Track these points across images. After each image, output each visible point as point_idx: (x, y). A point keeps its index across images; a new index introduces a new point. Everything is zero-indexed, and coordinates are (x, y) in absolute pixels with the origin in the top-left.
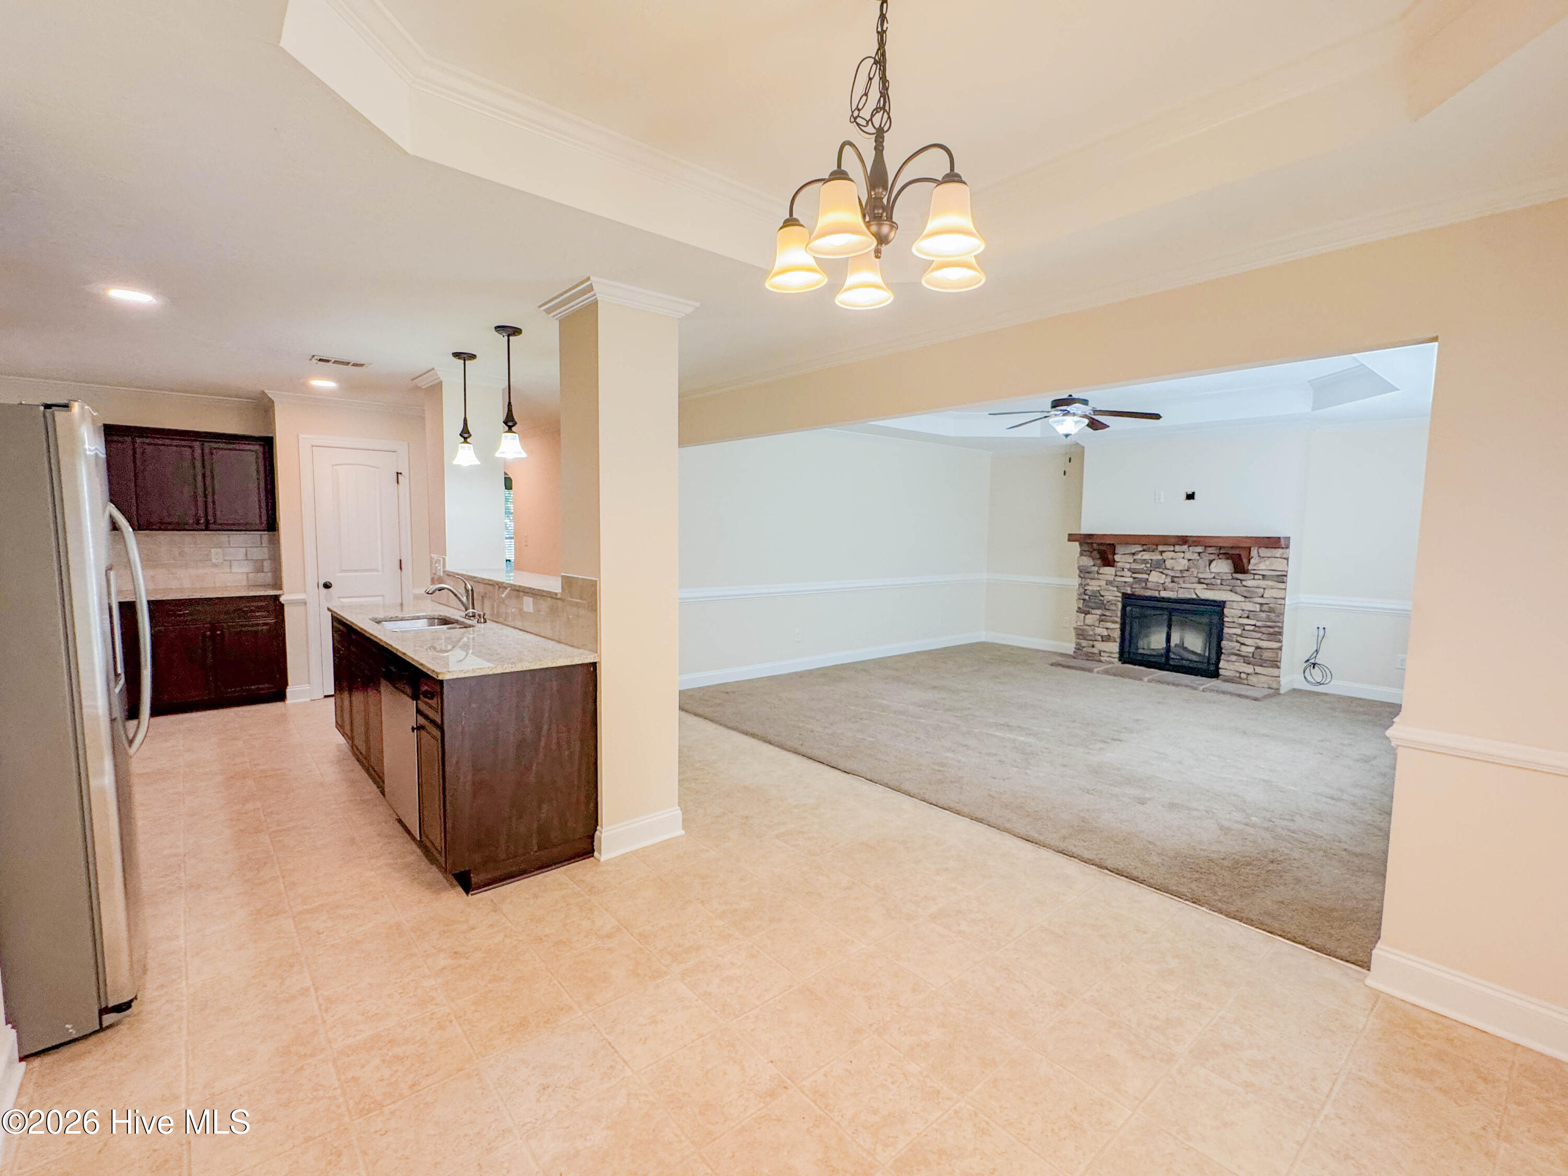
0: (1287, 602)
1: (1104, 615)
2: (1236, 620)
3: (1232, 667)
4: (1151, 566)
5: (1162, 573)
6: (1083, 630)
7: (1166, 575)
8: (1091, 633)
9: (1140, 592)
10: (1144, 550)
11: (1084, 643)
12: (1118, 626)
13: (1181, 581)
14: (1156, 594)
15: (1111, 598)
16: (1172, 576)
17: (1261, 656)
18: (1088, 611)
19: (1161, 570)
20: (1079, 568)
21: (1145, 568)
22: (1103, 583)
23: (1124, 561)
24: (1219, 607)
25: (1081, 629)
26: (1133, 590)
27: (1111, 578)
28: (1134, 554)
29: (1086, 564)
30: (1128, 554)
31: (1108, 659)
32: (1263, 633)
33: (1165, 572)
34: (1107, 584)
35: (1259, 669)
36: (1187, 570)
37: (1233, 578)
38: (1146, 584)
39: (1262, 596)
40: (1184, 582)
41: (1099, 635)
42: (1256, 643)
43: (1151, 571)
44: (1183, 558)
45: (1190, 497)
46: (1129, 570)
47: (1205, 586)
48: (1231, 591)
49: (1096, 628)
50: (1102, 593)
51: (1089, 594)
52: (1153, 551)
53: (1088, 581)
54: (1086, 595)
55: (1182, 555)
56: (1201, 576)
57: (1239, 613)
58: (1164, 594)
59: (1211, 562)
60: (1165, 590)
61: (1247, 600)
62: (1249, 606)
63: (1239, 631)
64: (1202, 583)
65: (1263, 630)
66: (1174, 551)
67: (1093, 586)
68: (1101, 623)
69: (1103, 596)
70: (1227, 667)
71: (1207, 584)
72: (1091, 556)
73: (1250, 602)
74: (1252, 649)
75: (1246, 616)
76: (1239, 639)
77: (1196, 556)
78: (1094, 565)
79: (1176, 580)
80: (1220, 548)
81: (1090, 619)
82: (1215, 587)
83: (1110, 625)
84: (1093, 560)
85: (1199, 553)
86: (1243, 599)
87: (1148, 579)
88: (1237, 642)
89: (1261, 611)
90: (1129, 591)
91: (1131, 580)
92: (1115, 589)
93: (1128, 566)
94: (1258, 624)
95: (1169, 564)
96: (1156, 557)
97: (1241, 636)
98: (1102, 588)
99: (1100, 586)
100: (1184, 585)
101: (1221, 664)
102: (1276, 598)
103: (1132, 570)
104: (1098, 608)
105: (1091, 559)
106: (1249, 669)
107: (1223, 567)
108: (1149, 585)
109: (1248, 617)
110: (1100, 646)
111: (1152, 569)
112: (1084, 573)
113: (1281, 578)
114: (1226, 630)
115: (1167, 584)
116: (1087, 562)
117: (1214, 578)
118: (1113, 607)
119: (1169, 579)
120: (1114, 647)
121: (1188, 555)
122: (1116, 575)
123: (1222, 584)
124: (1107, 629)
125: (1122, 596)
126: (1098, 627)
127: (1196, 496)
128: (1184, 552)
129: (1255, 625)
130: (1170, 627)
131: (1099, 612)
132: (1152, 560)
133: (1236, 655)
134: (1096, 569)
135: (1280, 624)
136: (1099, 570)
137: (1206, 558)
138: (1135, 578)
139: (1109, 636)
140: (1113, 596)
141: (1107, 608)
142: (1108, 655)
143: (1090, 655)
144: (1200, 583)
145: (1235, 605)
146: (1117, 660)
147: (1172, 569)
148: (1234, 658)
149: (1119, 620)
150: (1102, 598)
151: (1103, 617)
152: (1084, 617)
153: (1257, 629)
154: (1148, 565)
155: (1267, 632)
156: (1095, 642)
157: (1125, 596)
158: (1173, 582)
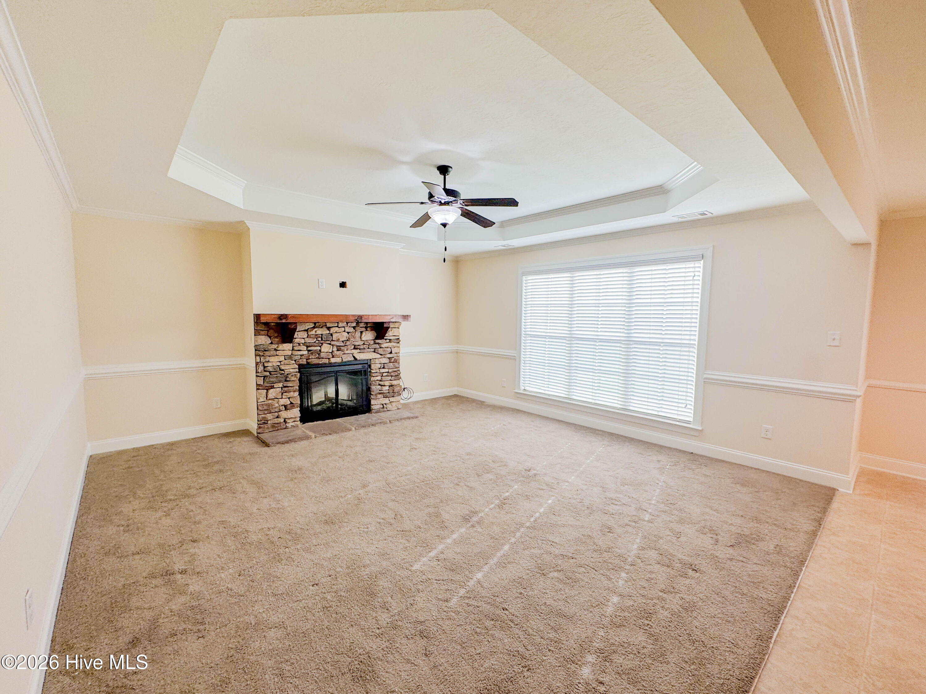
0: (401, 355)
1: (285, 387)
2: (378, 371)
3: (379, 402)
4: (322, 340)
5: (330, 344)
6: (268, 405)
7: (333, 345)
8: (277, 405)
9: (314, 360)
10: (314, 328)
11: (269, 416)
12: (298, 393)
13: (345, 348)
14: (327, 361)
15: (292, 370)
16: (337, 346)
17: (393, 390)
18: (272, 386)
19: (329, 342)
20: (256, 346)
21: (317, 342)
22: (282, 358)
23: (300, 337)
24: (368, 364)
25: (266, 405)
26: (309, 361)
27: (290, 353)
28: (307, 330)
29: (263, 343)
30: (302, 331)
31: (293, 424)
32: (392, 376)
33: (333, 343)
34: (285, 359)
35: (392, 399)
36: (347, 340)
37: (375, 343)
38: (319, 354)
39: (391, 353)
40: (347, 350)
41: (282, 406)
42: (390, 383)
43: (322, 344)
44: (345, 331)
45: (343, 285)
46: (304, 344)
47: (358, 351)
48: (374, 352)
49: (280, 400)
50: (283, 367)
51: (271, 370)
52: (322, 327)
53: (268, 359)
54: (265, 371)
55: (343, 329)
56: (357, 344)
57: (379, 366)
58: (333, 360)
59: (361, 332)
60: (333, 357)
61: (382, 356)
62: (385, 360)
63: (379, 378)
64: (357, 349)
65: (392, 374)
66: (337, 326)
67: (273, 362)
68: (284, 394)
69: (283, 370)
70: (376, 403)
71: (360, 349)
72: (268, 335)
73: (384, 357)
74: (387, 388)
75: (382, 367)
76: (381, 383)
77: (352, 330)
78: (272, 343)
79: (342, 348)
80: (367, 323)
81: (272, 393)
82: (365, 351)
83: (292, 394)
84: (270, 337)
85: (354, 328)
86: (380, 356)
87: (320, 350)
88: (379, 385)
89: (390, 362)
90: (304, 362)
91: (306, 352)
92: (294, 362)
93: (303, 341)
94: (390, 371)
95: (335, 337)
96: (325, 332)
97: (381, 381)
98: (282, 363)
99: (280, 362)
100: (346, 352)
101: (373, 402)
102: (396, 353)
103: (308, 344)
104: (280, 382)
105: (269, 339)
106: (386, 401)
107: (369, 336)
108: (322, 355)
109: (384, 368)
110: (284, 414)
111: (322, 342)
112: (260, 351)
113: (398, 340)
114: (372, 379)
115: (335, 352)
116: (264, 340)
117: (364, 344)
118: (293, 379)
119: (335, 349)
120: (296, 412)
121: (347, 329)
122: (293, 350)
123: (368, 348)
124: (289, 398)
125: (299, 369)
126: (282, 398)
127: (348, 284)
128: (344, 327)
129: (388, 372)
130: (337, 385)
131: (281, 385)
132: (322, 335)
133: (380, 393)
134: (275, 346)
135: (399, 369)
136: (277, 347)
137: (359, 330)
138: (309, 351)
139: (291, 403)
140: (291, 368)
141: (288, 379)
142: (293, 420)
143: (277, 425)
144: (355, 348)
145: (377, 361)
146: (299, 422)
147: (338, 340)
148: (379, 396)
149: (297, 388)
150: (283, 372)
151: (286, 389)
152: (267, 393)
153: (389, 374)
154: (320, 339)
155: (394, 375)
156: (279, 413)
157: (301, 367)
158: (338, 350)
